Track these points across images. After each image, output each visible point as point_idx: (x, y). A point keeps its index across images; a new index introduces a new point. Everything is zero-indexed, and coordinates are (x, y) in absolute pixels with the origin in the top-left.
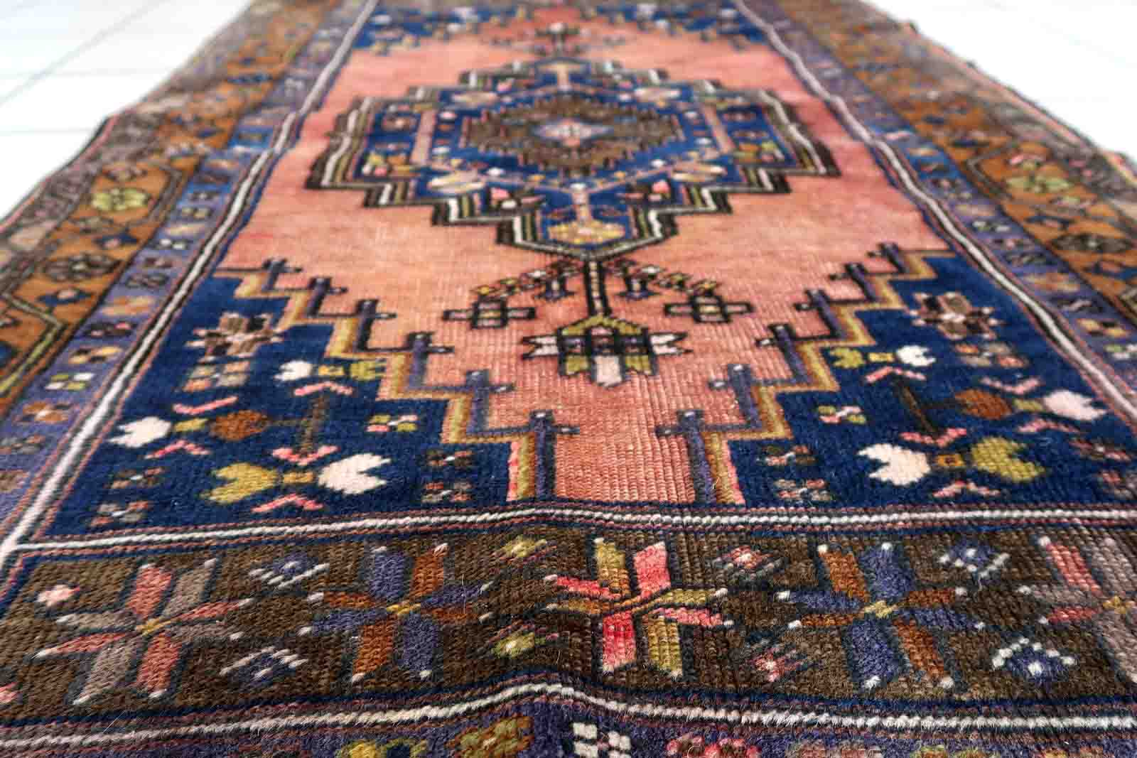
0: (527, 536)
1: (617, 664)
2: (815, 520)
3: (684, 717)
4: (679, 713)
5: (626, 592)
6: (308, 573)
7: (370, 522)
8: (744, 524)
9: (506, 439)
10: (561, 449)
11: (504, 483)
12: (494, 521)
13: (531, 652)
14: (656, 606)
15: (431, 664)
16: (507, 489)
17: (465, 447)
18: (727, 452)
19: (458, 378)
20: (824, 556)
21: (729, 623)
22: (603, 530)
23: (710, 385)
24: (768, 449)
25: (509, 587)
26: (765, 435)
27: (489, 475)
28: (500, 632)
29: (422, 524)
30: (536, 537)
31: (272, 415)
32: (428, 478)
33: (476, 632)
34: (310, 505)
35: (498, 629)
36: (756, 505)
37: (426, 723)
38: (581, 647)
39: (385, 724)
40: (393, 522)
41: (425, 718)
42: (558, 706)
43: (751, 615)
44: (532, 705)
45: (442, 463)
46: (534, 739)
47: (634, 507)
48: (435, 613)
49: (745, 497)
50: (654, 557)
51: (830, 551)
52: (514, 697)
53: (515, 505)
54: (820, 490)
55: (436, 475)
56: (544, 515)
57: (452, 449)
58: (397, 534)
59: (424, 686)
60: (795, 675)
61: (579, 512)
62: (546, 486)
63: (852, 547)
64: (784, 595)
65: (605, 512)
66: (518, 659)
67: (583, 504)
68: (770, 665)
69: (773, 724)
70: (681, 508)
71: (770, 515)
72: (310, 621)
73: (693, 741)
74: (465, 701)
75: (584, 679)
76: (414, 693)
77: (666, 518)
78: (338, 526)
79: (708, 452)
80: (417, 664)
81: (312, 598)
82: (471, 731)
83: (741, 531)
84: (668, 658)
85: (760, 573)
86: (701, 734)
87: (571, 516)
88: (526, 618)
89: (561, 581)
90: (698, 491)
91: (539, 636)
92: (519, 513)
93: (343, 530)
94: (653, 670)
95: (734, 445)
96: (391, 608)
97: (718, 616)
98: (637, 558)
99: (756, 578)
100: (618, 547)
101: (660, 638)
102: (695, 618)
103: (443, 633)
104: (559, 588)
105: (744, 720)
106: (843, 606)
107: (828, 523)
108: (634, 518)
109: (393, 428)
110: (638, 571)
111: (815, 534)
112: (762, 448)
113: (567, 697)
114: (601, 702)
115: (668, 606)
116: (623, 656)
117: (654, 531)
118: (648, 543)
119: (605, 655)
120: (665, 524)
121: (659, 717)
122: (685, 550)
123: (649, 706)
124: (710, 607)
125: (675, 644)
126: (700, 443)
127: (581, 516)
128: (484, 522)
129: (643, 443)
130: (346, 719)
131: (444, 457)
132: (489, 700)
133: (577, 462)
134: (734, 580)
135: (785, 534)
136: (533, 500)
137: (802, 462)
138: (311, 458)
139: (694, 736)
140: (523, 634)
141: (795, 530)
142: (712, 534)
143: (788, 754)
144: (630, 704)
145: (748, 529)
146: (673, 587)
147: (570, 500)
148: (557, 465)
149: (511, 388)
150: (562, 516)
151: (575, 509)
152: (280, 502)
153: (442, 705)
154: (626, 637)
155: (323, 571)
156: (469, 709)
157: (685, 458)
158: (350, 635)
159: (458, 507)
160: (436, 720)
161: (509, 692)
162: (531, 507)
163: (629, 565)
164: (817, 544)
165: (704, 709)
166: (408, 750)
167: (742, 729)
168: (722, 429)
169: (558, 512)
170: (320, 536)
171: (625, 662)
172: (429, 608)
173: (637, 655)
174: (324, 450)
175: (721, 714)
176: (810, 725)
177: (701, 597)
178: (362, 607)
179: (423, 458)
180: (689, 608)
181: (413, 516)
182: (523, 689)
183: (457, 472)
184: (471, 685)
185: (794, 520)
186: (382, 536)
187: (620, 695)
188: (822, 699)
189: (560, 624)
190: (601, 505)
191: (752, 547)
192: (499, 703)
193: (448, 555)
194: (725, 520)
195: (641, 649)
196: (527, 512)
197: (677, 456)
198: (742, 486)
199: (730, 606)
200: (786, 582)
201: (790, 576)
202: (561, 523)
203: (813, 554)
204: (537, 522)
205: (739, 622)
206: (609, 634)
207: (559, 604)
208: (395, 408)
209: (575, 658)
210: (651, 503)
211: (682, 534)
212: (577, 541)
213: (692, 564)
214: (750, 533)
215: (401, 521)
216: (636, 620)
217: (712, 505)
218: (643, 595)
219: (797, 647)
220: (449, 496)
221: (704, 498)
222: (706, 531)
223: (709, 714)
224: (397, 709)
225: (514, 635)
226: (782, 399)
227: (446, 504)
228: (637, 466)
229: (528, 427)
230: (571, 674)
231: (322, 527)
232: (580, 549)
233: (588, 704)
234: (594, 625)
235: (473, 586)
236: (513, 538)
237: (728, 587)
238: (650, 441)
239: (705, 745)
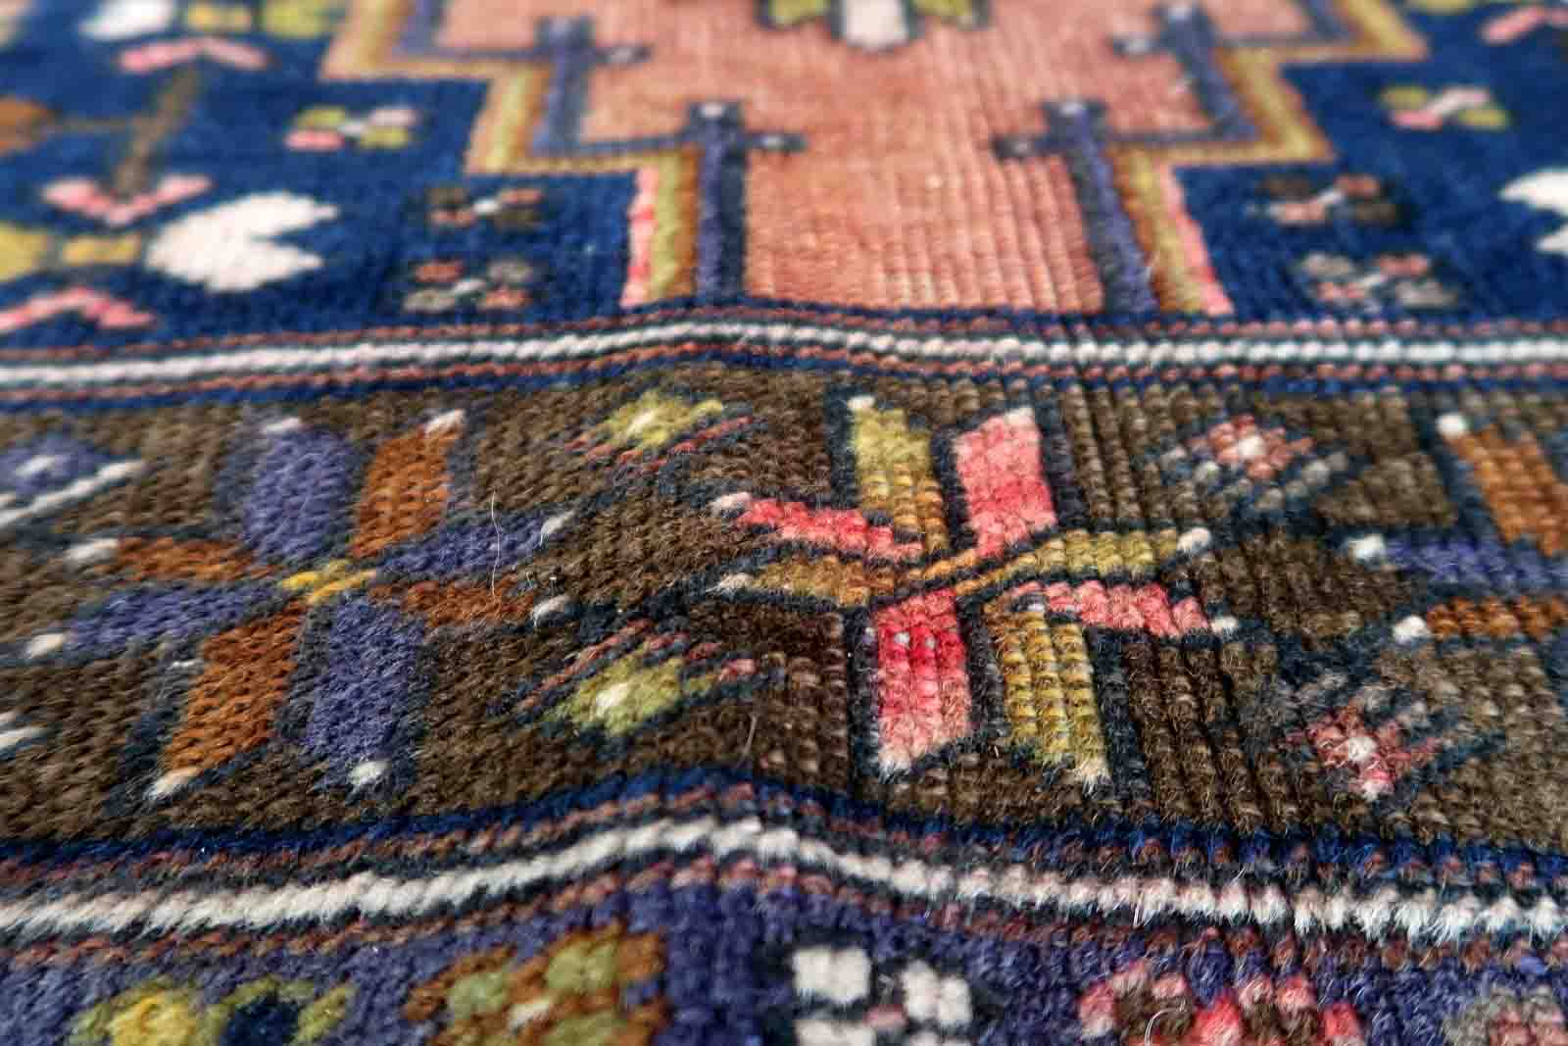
0: (670, 391)
1: (919, 748)
2: (1419, 352)
3: (1125, 912)
4: (1107, 899)
5: (937, 540)
6: (81, 488)
7: (267, 358)
8: (1240, 362)
9: (625, 164)
10: (761, 186)
11: (618, 261)
12: (587, 356)
13: (672, 718)
14: (1019, 579)
15: (389, 744)
16: (622, 279)
17: (523, 182)
18: (1172, 194)
19: (517, 32)
20: (1459, 441)
21: (1225, 624)
22: (870, 377)
23: (1116, 49)
24: (1276, 184)
25: (617, 527)
26: (1261, 154)
27: (579, 245)
28: (584, 656)
29: (402, 363)
30: (694, 394)
31: (58, 109)
32: (427, 251)
33: (520, 652)
34: (118, 316)
35: (578, 647)
36: (1261, 316)
37: (356, 928)
38: (817, 699)
39: (231, 932)
40: (323, 356)
41: (351, 915)
42: (748, 896)
43: (1288, 601)
44: (667, 893)
45: (463, 217)
46: (669, 1012)
47: (948, 320)
48: (412, 595)
49: (1232, 297)
50: (1006, 447)
51: (1476, 431)
52: (616, 866)
53: (641, 315)
54: (1418, 280)
55: (450, 247)
56: (717, 340)
57: (490, 186)
58: (331, 387)
59: (360, 811)
60: (1431, 778)
61: (806, 333)
62: (722, 270)
63: (1527, 420)
64: (1367, 547)
65: (875, 333)
66: (629, 741)
67: (816, 312)
68: (1360, 748)
69: (1394, 933)
70: (1068, 324)
71: (1300, 339)
72: (64, 617)
73: (1159, 991)
74: (472, 863)
75: (826, 802)
76: (330, 832)
77: (1034, 348)
78: (182, 367)
79: (1124, 194)
80: (351, 743)
81: (81, 553)
82: (479, 968)
83: (1232, 379)
84: (1062, 726)
85: (1295, 489)
86: (1180, 965)
87: (786, 342)
88: (660, 617)
89: (760, 511)
90: (1106, 281)
91: (691, 671)
92: (651, 333)
93: (195, 377)
94: (1022, 762)
95: (1190, 178)
96: (293, 583)
97: (1191, 604)
98: (964, 449)
99: (1286, 502)
100: (911, 420)
101: (1035, 668)
102: (1131, 611)
103: (425, 654)
104: (754, 531)
105: (1302, 920)
106: (1535, 576)
107: (1454, 361)
108: (949, 349)
109: (350, 143)
110: (968, 483)
111: (1428, 388)
112: (1258, 183)
113: (775, 862)
114: (877, 869)
115: (1054, 578)
116: (935, 721)
117: (1004, 380)
118: (988, 410)
119: (886, 720)
120: (1031, 363)
121: (1050, 909)
122: (1086, 429)
123: (1017, 872)
124: (1165, 578)
125: (1080, 685)
126: (1103, 173)
127: (811, 343)
128: (561, 358)
129: (964, 172)
130: (115, 913)
131: (471, 200)
132: (537, 869)
133: (801, 213)
134: (1223, 507)
135: (1347, 388)
136: (689, 303)
137: (1365, 213)
138: (142, 205)
139: (1159, 975)
140: (648, 662)
141: (1369, 378)
142: (1156, 388)
143: (1453, 1034)
144: (958, 874)
145: (1249, 375)
146: (1064, 526)
147: (785, 304)
148: (753, 220)
149: (643, 53)
150: (763, 341)
151: (798, 323)
152: (42, 307)
153: (406, 870)
154: (941, 663)
155: (123, 482)
156: (480, 892)
157: (1071, 206)
158: (170, 657)
159: (497, 318)
160: (385, 921)
161: (598, 849)
162: (681, 319)
163: (941, 468)
164: (1436, 413)
165: (1181, 882)
166: (287, 1017)
167: (1300, 950)
168: (1153, 141)
169: (753, 331)
170: (132, 392)
171: (941, 739)
172: (397, 584)
173: (975, 718)
174: (175, 187)
175: (1233, 903)
176: (1507, 939)
177: (1140, 554)
178: (216, 578)
179: (418, 208)
180: (1108, 582)
181: (378, 342)
182: (642, 839)
183: (498, 238)
184: (491, 816)
185: (1364, 351)
186: (295, 394)
187: (931, 842)
188: (1530, 856)
189: (756, 633)
190: (864, 316)
191: (1261, 422)
192: (567, 881)
193: (464, 443)
194: (1185, 353)
195: (986, 699)
196: (675, 330)
197: (1048, 202)
198: (1223, 270)
199: (1224, 578)
200: (1365, 511)
201: (1373, 497)
202: (760, 360)
203: (1428, 441)
204: (696, 356)
205: (1254, 621)
206: (892, 655)
207: (754, 573)
208: (361, 98)
209: (797, 731)
210: (990, 313)
211: (1076, 389)
212: (804, 405)
213: (1109, 465)
214: (1256, 385)
215: (346, 356)
216: (969, 615)
217: (1149, 316)
218: (985, 547)
219: (1427, 697)
220: (477, 294)
221: (1124, 301)
222: (1138, 379)
223: (1197, 900)
224: (274, 882)
225: (621, 667)
226: (1296, 77)
227: (467, 313)
228: (950, 224)
229: (681, 137)
230: (790, 786)
231: (143, 369)
232: (809, 425)
233: (840, 880)
234: (853, 631)
235: (521, 520)
236: (632, 396)
237: (1211, 524)
238: (982, 171)
239: (1198, 1007)
